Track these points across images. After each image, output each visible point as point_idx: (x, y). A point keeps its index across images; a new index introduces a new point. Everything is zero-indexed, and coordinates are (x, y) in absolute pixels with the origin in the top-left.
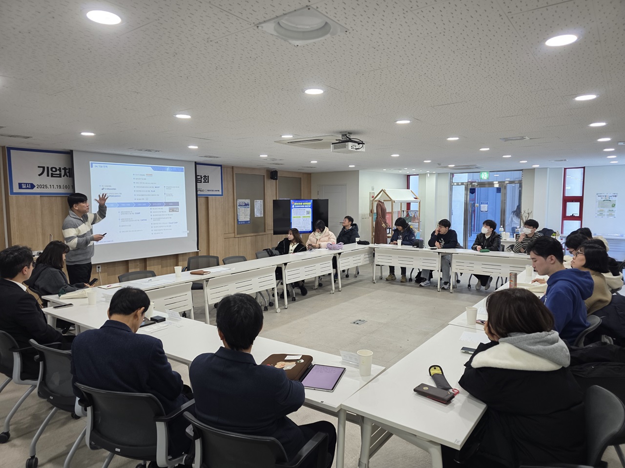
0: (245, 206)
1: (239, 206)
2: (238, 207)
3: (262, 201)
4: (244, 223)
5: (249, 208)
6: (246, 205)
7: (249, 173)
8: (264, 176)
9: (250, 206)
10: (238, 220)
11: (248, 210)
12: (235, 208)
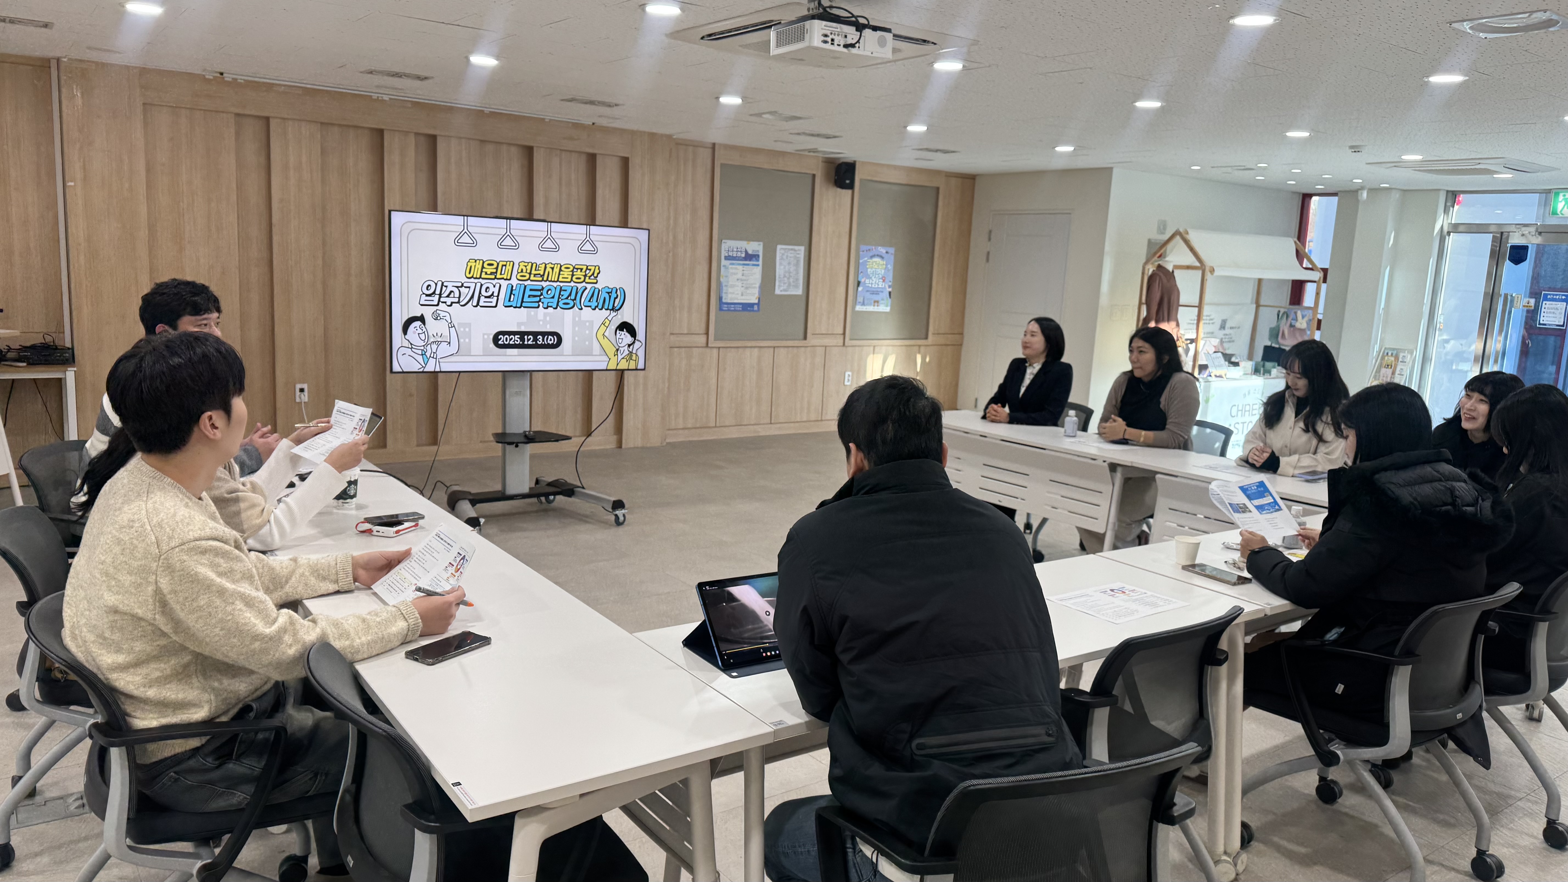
0: (745, 259)
1: (727, 258)
2: (724, 262)
3: (802, 248)
4: (739, 308)
5: (760, 268)
6: (750, 257)
7: (766, 166)
8: (814, 176)
9: (760, 262)
10: (720, 298)
11: (755, 273)
12: (714, 265)
